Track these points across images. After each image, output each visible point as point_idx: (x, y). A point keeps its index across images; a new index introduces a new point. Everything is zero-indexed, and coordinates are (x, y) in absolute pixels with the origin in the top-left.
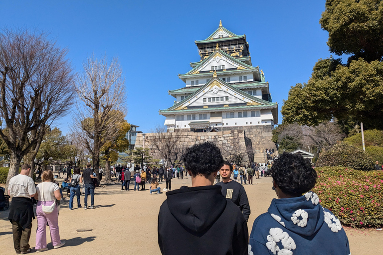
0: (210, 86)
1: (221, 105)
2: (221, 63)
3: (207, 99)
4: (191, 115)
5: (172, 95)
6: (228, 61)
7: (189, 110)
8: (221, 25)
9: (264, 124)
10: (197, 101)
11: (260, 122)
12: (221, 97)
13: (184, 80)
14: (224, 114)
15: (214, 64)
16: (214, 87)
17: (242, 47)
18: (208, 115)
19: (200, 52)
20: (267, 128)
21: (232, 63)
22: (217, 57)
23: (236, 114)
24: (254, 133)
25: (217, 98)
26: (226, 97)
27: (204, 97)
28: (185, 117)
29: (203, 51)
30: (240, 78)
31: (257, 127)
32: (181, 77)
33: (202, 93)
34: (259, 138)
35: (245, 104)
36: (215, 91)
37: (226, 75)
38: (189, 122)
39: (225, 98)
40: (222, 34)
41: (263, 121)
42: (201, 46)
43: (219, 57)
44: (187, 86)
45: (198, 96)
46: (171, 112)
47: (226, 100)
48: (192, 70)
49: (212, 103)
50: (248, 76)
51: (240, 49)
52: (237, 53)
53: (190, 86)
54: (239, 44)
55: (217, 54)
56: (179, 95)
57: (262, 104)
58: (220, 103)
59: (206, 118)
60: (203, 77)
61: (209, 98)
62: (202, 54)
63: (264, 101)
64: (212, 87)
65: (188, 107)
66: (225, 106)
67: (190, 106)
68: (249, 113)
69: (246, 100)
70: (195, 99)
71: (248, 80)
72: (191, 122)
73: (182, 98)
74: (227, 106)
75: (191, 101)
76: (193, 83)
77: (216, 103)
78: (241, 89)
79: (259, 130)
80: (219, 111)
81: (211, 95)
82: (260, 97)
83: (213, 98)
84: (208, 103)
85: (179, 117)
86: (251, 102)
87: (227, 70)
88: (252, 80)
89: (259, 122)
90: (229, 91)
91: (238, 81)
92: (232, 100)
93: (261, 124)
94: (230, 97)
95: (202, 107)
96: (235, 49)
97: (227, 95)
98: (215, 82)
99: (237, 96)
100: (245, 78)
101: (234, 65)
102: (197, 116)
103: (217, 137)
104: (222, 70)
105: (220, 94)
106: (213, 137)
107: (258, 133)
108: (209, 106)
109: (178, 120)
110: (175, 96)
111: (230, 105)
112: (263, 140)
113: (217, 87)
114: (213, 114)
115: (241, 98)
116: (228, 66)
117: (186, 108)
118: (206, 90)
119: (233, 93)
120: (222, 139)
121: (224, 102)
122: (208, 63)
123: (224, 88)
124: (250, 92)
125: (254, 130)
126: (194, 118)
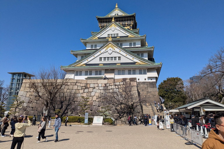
0: (106, 48)
1: (114, 64)
2: (116, 32)
3: (103, 59)
4: (88, 72)
5: (74, 54)
6: (121, 30)
7: (87, 67)
8: (117, 6)
9: (150, 81)
10: (94, 59)
11: (147, 79)
12: (114, 57)
13: (85, 44)
14: (116, 71)
15: (110, 32)
16: (109, 49)
17: (132, 23)
18: (103, 72)
19: (100, 25)
20: (152, 84)
21: (124, 32)
22: (113, 27)
23: (127, 71)
24: (141, 88)
25: (111, 57)
26: (119, 57)
27: (101, 56)
28: (83, 72)
29: (103, 24)
30: (130, 44)
31: (144, 83)
32: (82, 41)
33: (99, 53)
34: (145, 92)
35: (134, 63)
36: (110, 52)
37: (119, 41)
38: (86, 77)
39: (117, 58)
40: (117, 12)
41: (149, 78)
42: (101, 20)
43: (114, 27)
44: (87, 48)
45: (96, 56)
46: (71, 68)
47: (119, 60)
48: (92, 36)
49: (107, 62)
50: (137, 43)
51: (131, 24)
52: (128, 27)
53: (90, 48)
54: (130, 20)
55: (113, 25)
56: (80, 54)
57: (148, 64)
58: (113, 61)
59: (100, 74)
60: (100, 42)
61: (104, 58)
62: (101, 26)
63: (150, 62)
64: (107, 49)
65: (86, 64)
66: (118, 64)
67: (88, 63)
68: (138, 71)
69: (136, 60)
70: (93, 58)
71: (136, 46)
72: (88, 77)
73: (82, 57)
74: (119, 64)
75: (89, 60)
76: (92, 46)
77: (110, 62)
78: (131, 52)
79: (146, 86)
80: (112, 68)
81: (106, 55)
82: (147, 59)
83: (108, 58)
84: (103, 62)
85: (78, 72)
86: (140, 62)
87: (120, 37)
88: (140, 46)
89: (145, 79)
90: (122, 53)
91: (129, 46)
92: (124, 60)
93: (147, 81)
94: (122, 57)
95: (98, 64)
96: (127, 24)
97: (119, 55)
98: (110, 45)
99: (128, 56)
100: (135, 44)
101: (126, 33)
102: (94, 72)
103: (108, 85)
104: (116, 37)
105: (114, 55)
106: (103, 85)
107: (144, 88)
108: (104, 64)
109: (77, 75)
110: (76, 55)
111: (122, 64)
112: (149, 94)
113: (112, 49)
114: (107, 71)
115: (131, 58)
116: (121, 34)
117: (84, 65)
118: (102, 51)
119: (125, 54)
120: (113, 87)
121: (117, 61)
122: (105, 31)
123: (117, 50)
124: (138, 54)
125: (142, 86)
126: (91, 74)
